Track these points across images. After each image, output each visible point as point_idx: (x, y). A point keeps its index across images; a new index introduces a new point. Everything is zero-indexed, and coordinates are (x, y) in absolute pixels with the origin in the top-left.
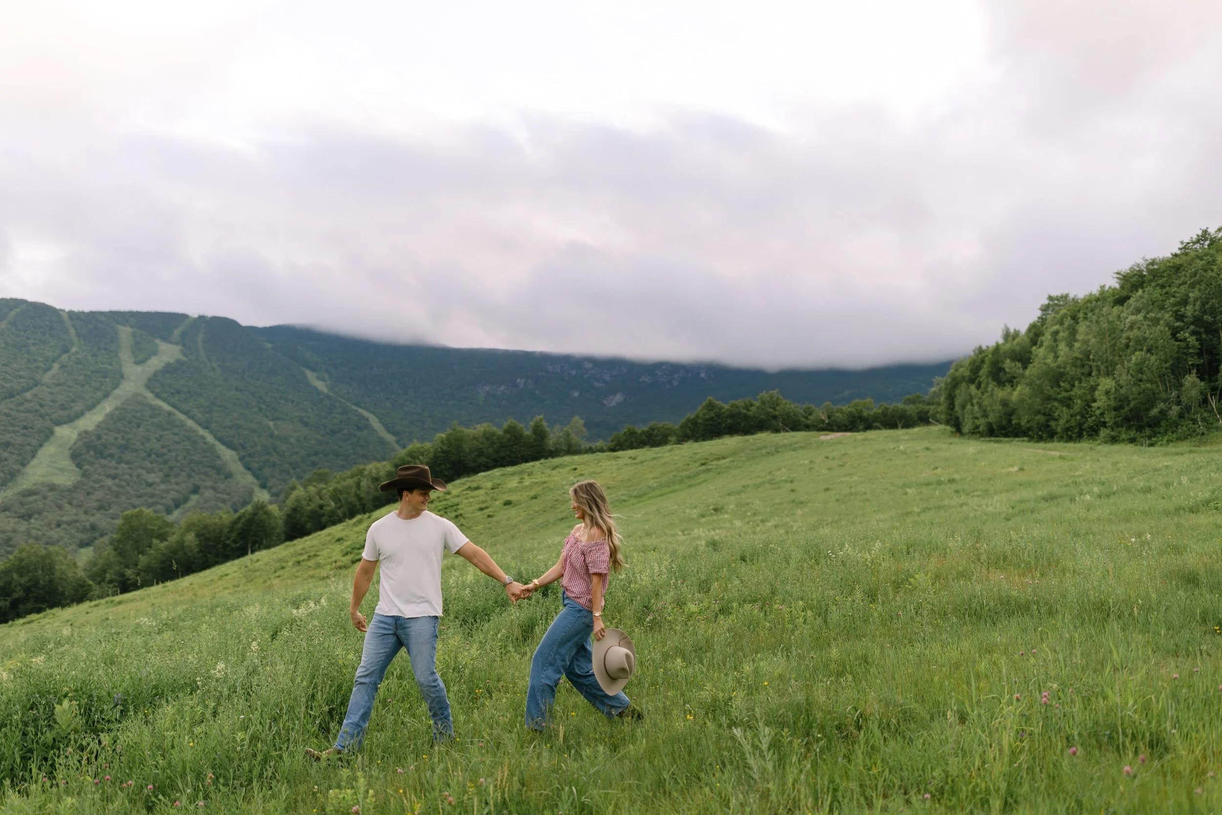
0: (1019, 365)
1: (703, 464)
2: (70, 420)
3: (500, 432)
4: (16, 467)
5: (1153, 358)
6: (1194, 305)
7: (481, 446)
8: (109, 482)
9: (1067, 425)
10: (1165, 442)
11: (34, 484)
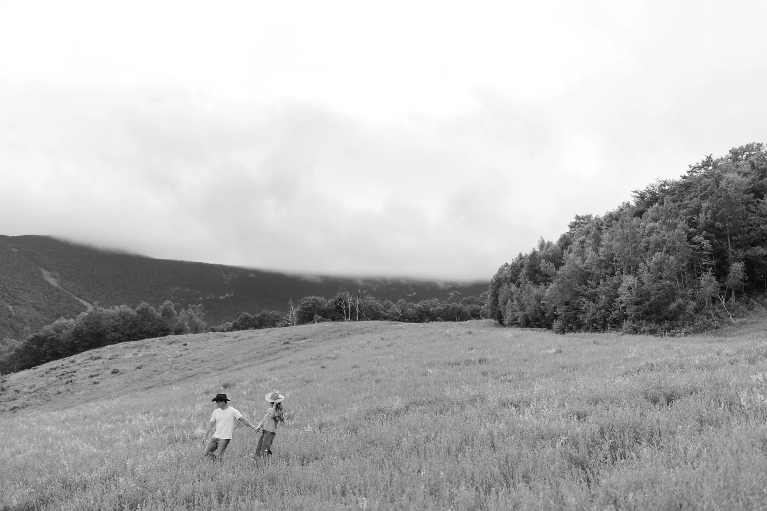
0: (552, 265)
1: (286, 343)
3: (134, 313)
5: (672, 258)
6: (706, 214)
7: (116, 323)
9: (593, 318)
10: (683, 333)
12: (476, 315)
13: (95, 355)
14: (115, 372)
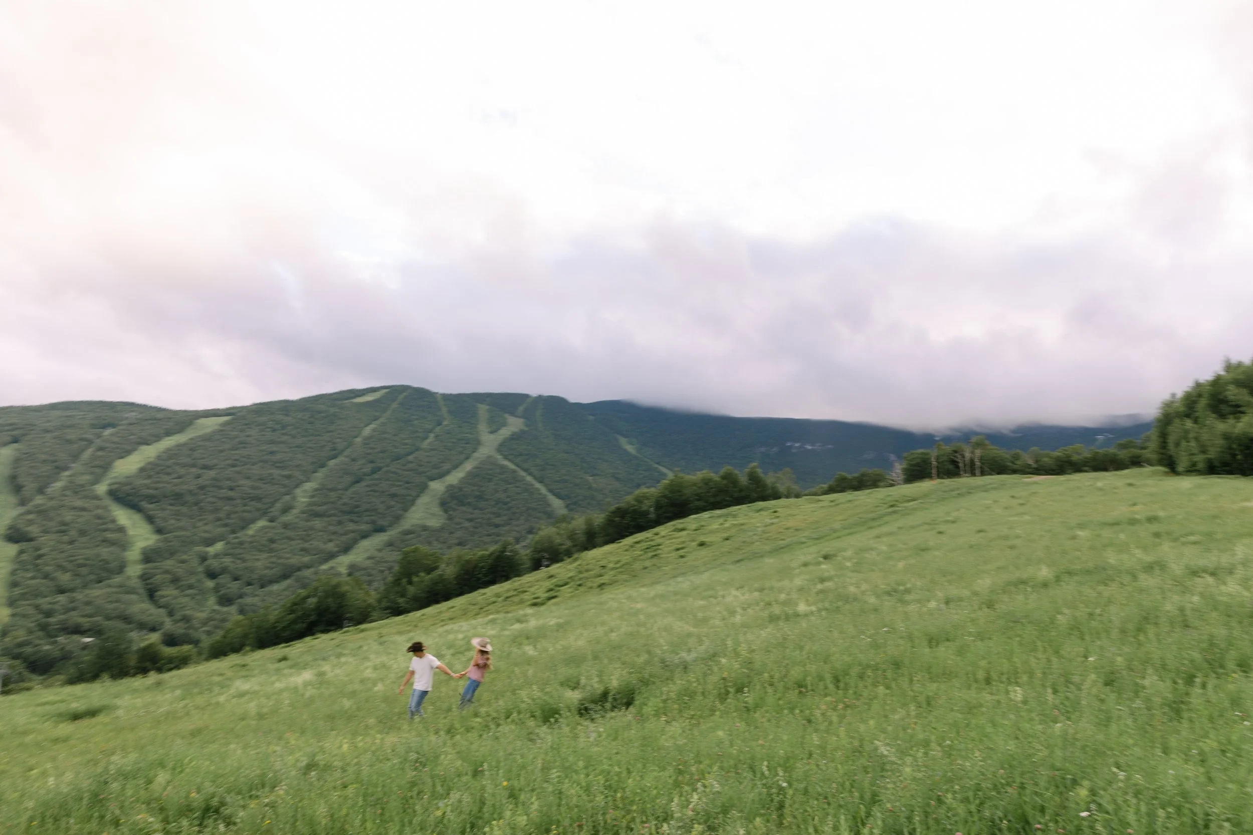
1: (892, 506)
2: (441, 476)
3: (716, 477)
4: (400, 512)
7: (699, 490)
8: (467, 524)
11: (413, 526)
12: (1136, 462)
13: (680, 526)
14: (702, 544)
